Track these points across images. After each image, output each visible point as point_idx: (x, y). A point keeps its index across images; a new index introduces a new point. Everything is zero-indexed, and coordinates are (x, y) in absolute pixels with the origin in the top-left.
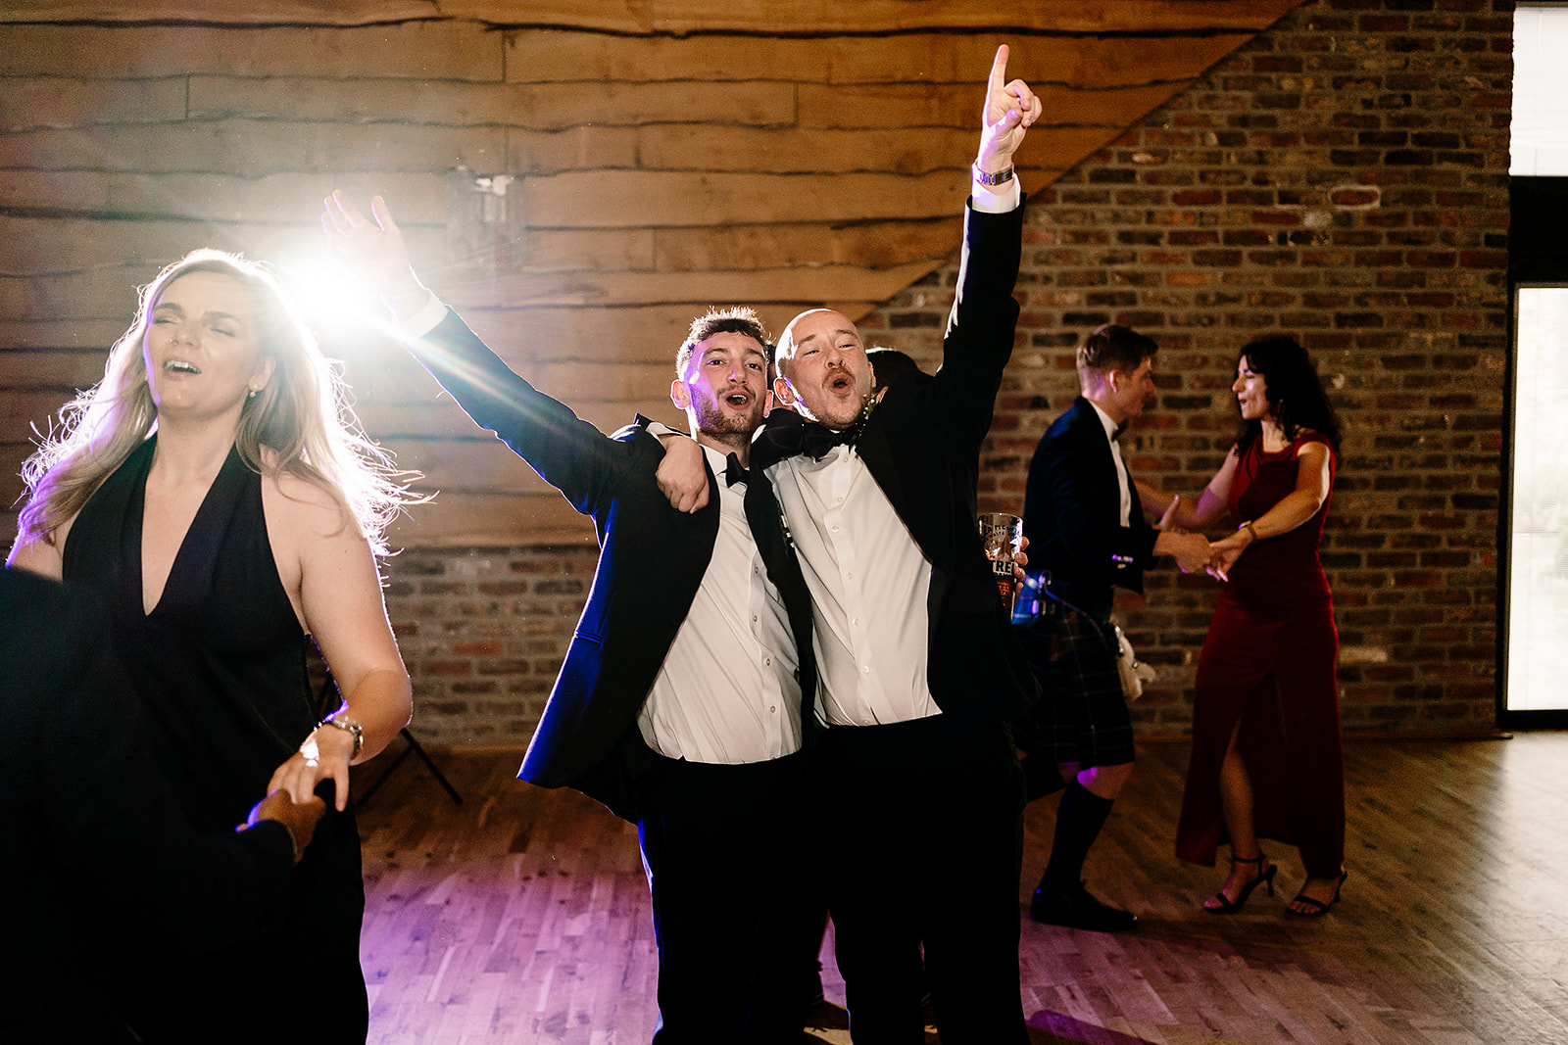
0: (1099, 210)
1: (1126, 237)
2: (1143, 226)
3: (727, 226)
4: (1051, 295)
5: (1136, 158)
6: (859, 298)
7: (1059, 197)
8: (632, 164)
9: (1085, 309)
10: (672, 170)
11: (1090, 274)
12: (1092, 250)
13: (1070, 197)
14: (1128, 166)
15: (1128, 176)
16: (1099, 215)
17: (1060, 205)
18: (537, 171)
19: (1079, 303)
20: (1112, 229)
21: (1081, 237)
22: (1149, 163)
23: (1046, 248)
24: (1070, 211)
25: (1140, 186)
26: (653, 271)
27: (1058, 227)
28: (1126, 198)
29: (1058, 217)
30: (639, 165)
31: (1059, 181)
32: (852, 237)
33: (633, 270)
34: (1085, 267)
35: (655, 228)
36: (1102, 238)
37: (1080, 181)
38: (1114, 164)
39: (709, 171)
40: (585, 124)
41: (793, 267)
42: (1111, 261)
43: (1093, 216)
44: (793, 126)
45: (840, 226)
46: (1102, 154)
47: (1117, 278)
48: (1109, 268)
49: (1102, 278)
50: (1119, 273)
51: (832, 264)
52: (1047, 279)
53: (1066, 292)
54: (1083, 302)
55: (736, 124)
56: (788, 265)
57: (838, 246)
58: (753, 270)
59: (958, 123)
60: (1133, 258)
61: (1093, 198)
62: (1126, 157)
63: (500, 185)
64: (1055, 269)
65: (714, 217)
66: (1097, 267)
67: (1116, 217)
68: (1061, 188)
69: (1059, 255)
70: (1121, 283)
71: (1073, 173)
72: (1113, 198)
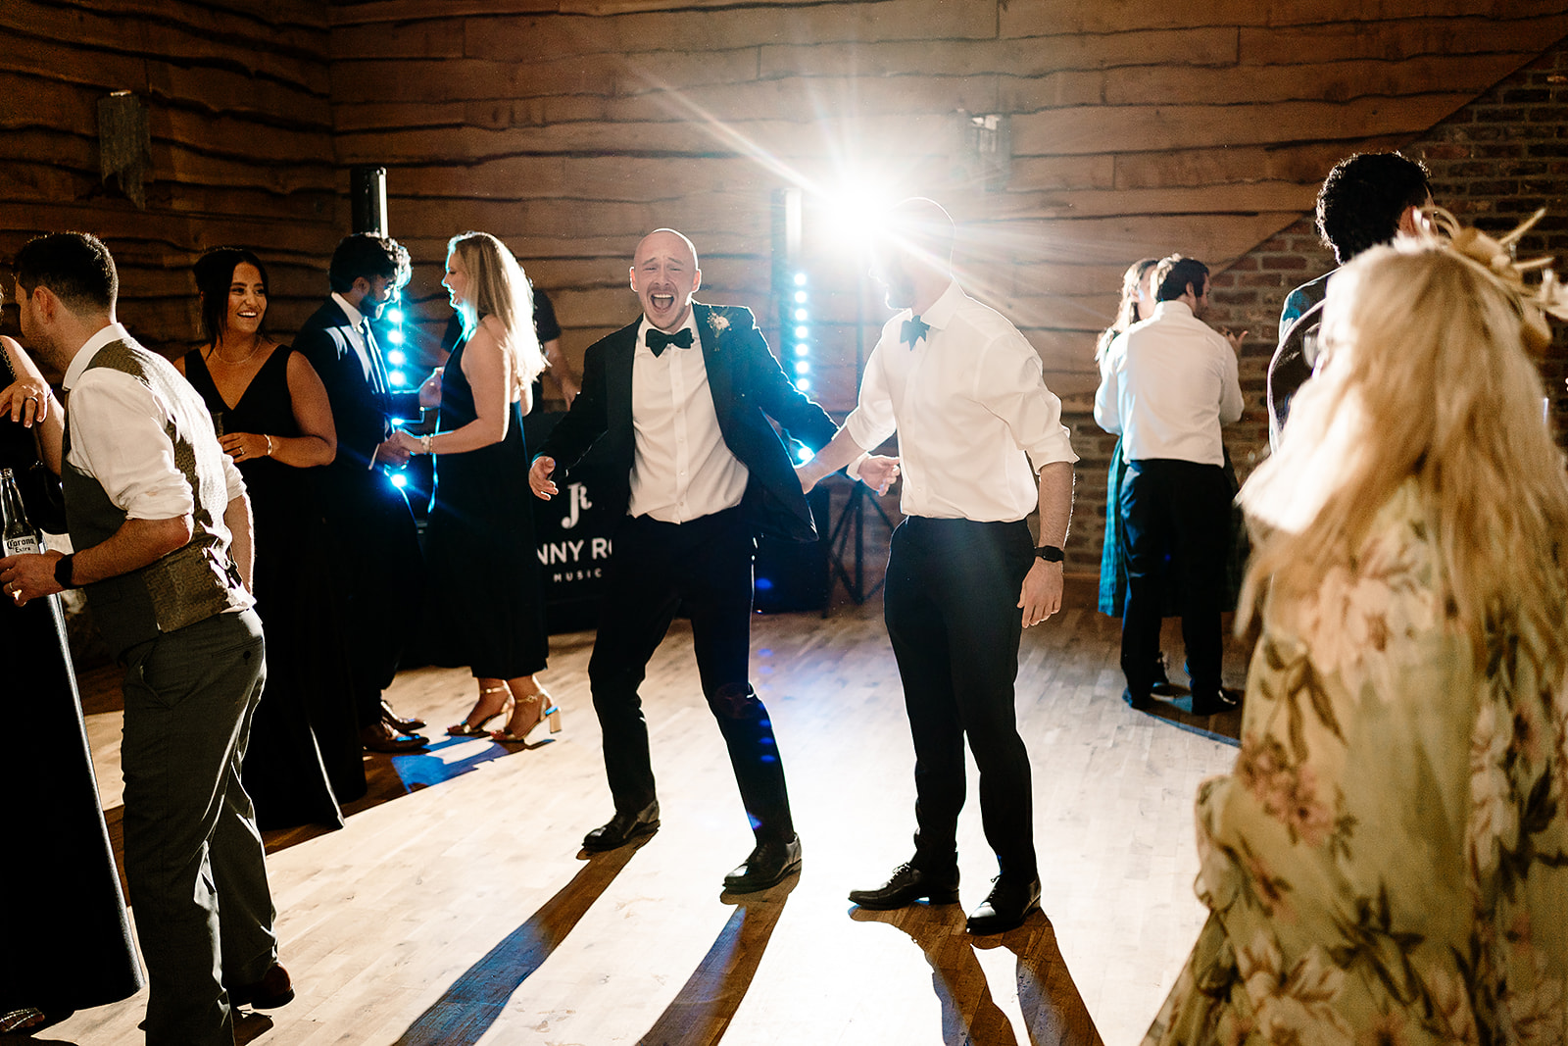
0: (1512, 127)
1: (1536, 150)
2: (1555, 140)
3: (1175, 151)
4: (1464, 203)
5: (1550, 79)
6: (1287, 208)
7: (1475, 116)
8: (1098, 101)
9: (1495, 215)
10: (1131, 105)
11: (1502, 183)
12: (1503, 163)
13: (1483, 116)
14: (1542, 87)
15: (1543, 95)
16: (1512, 131)
17: (1474, 124)
18: (1021, 110)
19: (1489, 210)
20: (1523, 143)
21: (1493, 152)
22: (1562, 83)
23: (1460, 161)
24: (1484, 129)
25: (1552, 104)
26: (1114, 188)
27: (1473, 143)
28: (1536, 116)
29: (1472, 134)
30: (1104, 102)
31: (1473, 102)
32: (1283, 157)
33: (1097, 188)
34: (1497, 178)
35: (1116, 153)
36: (1513, 152)
37: (1495, 102)
38: (1529, 86)
39: (1163, 105)
40: (1061, 70)
41: (1231, 183)
42: (1522, 172)
43: (1506, 133)
44: (1236, 64)
45: (1272, 148)
46: (1517, 76)
47: (1528, 188)
48: (1519, 179)
49: (1513, 187)
50: (1529, 182)
51: (1265, 180)
52: (1460, 189)
53: (1478, 201)
54: (1494, 208)
55: (1186, 64)
56: (1226, 181)
57: (1270, 165)
58: (1197, 187)
59: (1383, 56)
60: (1543, 169)
61: (1508, 116)
62: (1541, 79)
63: (991, 122)
64: (1470, 180)
65: (1165, 143)
66: (1508, 177)
67: (1529, 133)
68: (1477, 108)
69: (1472, 167)
70: (1530, 192)
71: (1489, 94)
72: (1526, 116)
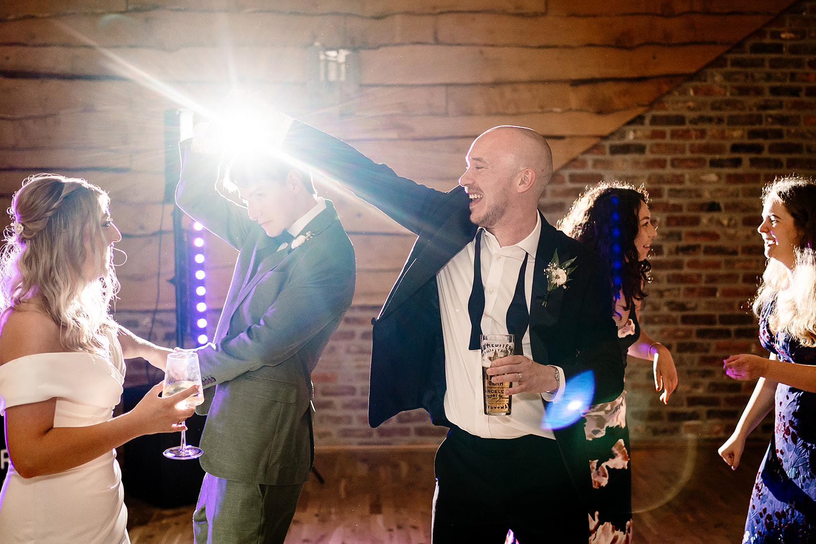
0: (758, 73)
1: (775, 91)
2: (788, 83)
3: (496, 84)
4: (723, 132)
5: (783, 36)
6: (587, 133)
7: (729, 63)
8: (432, 41)
9: (747, 141)
10: (459, 45)
11: (751, 116)
12: (751, 100)
13: (736, 63)
14: (777, 41)
15: (778, 48)
16: (757, 76)
17: (729, 68)
18: (366, 46)
19: (742, 137)
20: (766, 85)
21: (743, 91)
22: (792, 39)
23: (719, 98)
24: (737, 73)
25: (786, 55)
26: (446, 114)
27: (728, 84)
28: (774, 64)
29: (728, 77)
30: (437, 42)
31: (729, 52)
32: (585, 90)
33: (432, 114)
34: (747, 112)
35: (448, 85)
36: (758, 92)
37: (744, 52)
38: (768, 40)
39: (486, 45)
40: (399, 13)
41: (542, 113)
42: (765, 107)
43: (753, 76)
44: (544, 14)
45: (576, 83)
46: (760, 33)
47: (770, 120)
48: (764, 113)
49: (759, 119)
50: (771, 116)
51: (570, 110)
52: (720, 120)
53: (734, 130)
54: (746, 135)
55: (504, 13)
56: (539, 110)
57: (575, 97)
58: (515, 115)
59: (659, 12)
60: (780, 106)
61: (753, 64)
62: (776, 35)
63: (342, 55)
64: (726, 113)
65: (489, 78)
66: (755, 111)
67: (769, 77)
68: (731, 57)
69: (728, 103)
70: (772, 123)
71: (738, 46)
72: (767, 64)
